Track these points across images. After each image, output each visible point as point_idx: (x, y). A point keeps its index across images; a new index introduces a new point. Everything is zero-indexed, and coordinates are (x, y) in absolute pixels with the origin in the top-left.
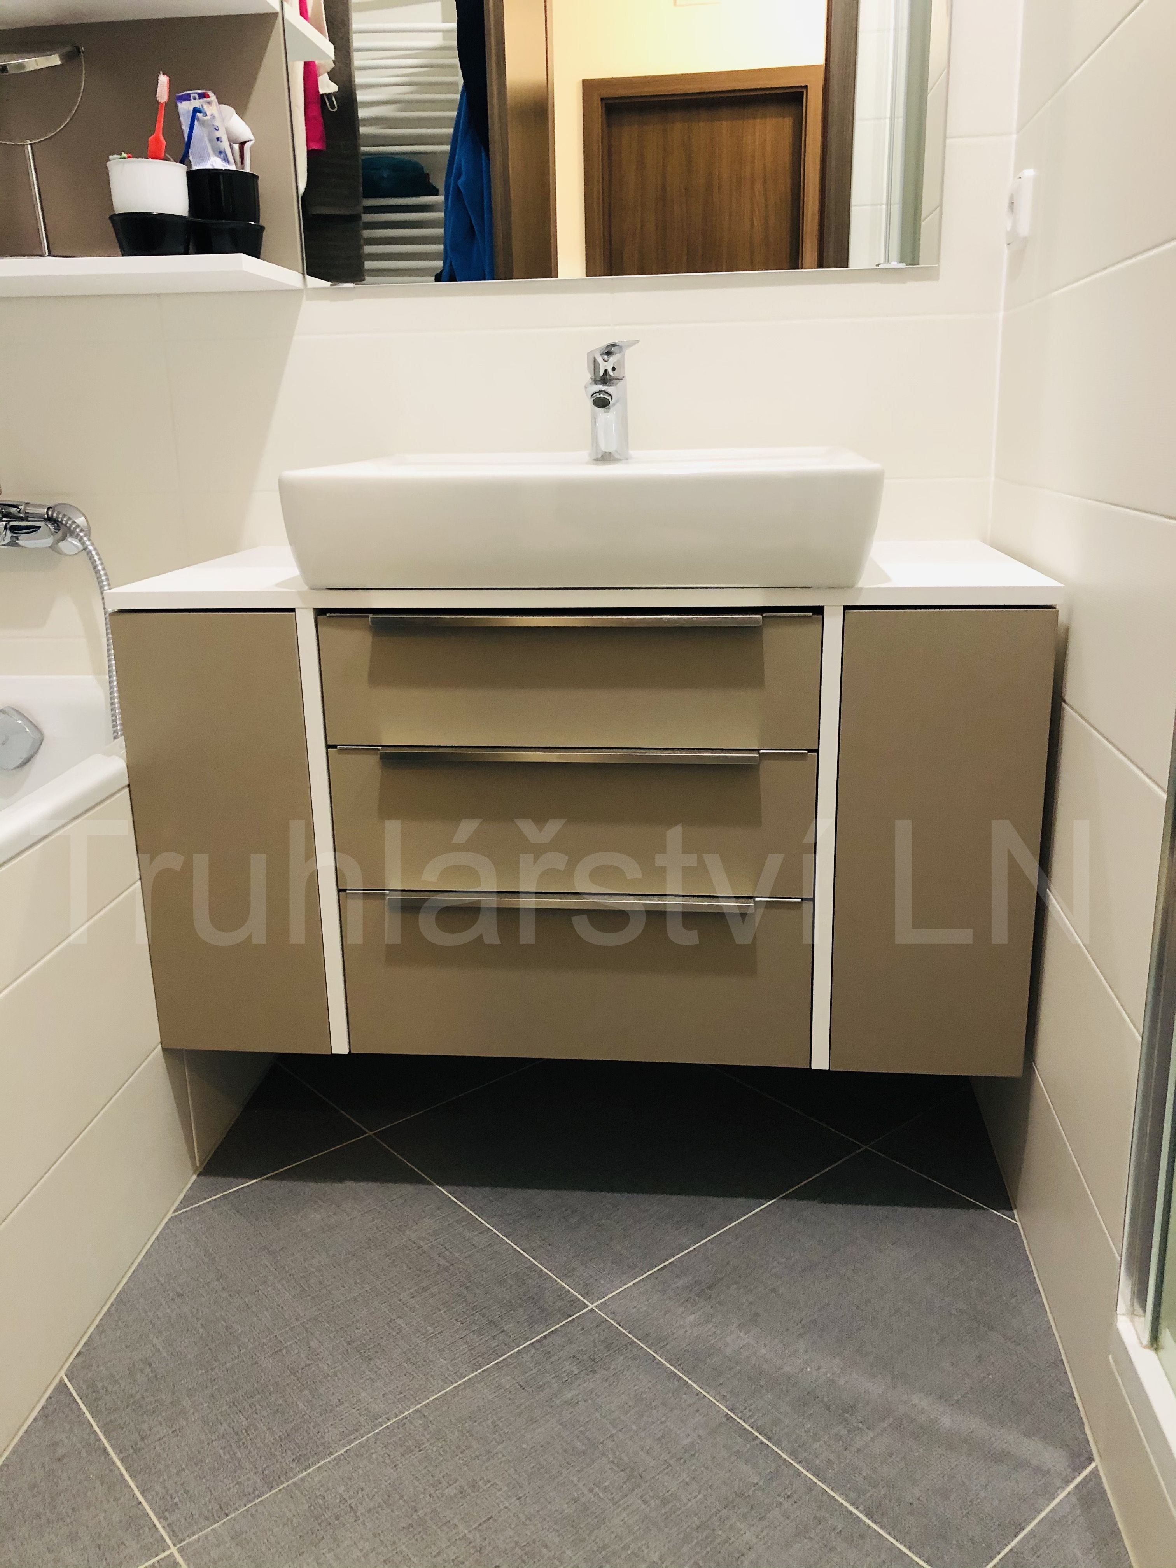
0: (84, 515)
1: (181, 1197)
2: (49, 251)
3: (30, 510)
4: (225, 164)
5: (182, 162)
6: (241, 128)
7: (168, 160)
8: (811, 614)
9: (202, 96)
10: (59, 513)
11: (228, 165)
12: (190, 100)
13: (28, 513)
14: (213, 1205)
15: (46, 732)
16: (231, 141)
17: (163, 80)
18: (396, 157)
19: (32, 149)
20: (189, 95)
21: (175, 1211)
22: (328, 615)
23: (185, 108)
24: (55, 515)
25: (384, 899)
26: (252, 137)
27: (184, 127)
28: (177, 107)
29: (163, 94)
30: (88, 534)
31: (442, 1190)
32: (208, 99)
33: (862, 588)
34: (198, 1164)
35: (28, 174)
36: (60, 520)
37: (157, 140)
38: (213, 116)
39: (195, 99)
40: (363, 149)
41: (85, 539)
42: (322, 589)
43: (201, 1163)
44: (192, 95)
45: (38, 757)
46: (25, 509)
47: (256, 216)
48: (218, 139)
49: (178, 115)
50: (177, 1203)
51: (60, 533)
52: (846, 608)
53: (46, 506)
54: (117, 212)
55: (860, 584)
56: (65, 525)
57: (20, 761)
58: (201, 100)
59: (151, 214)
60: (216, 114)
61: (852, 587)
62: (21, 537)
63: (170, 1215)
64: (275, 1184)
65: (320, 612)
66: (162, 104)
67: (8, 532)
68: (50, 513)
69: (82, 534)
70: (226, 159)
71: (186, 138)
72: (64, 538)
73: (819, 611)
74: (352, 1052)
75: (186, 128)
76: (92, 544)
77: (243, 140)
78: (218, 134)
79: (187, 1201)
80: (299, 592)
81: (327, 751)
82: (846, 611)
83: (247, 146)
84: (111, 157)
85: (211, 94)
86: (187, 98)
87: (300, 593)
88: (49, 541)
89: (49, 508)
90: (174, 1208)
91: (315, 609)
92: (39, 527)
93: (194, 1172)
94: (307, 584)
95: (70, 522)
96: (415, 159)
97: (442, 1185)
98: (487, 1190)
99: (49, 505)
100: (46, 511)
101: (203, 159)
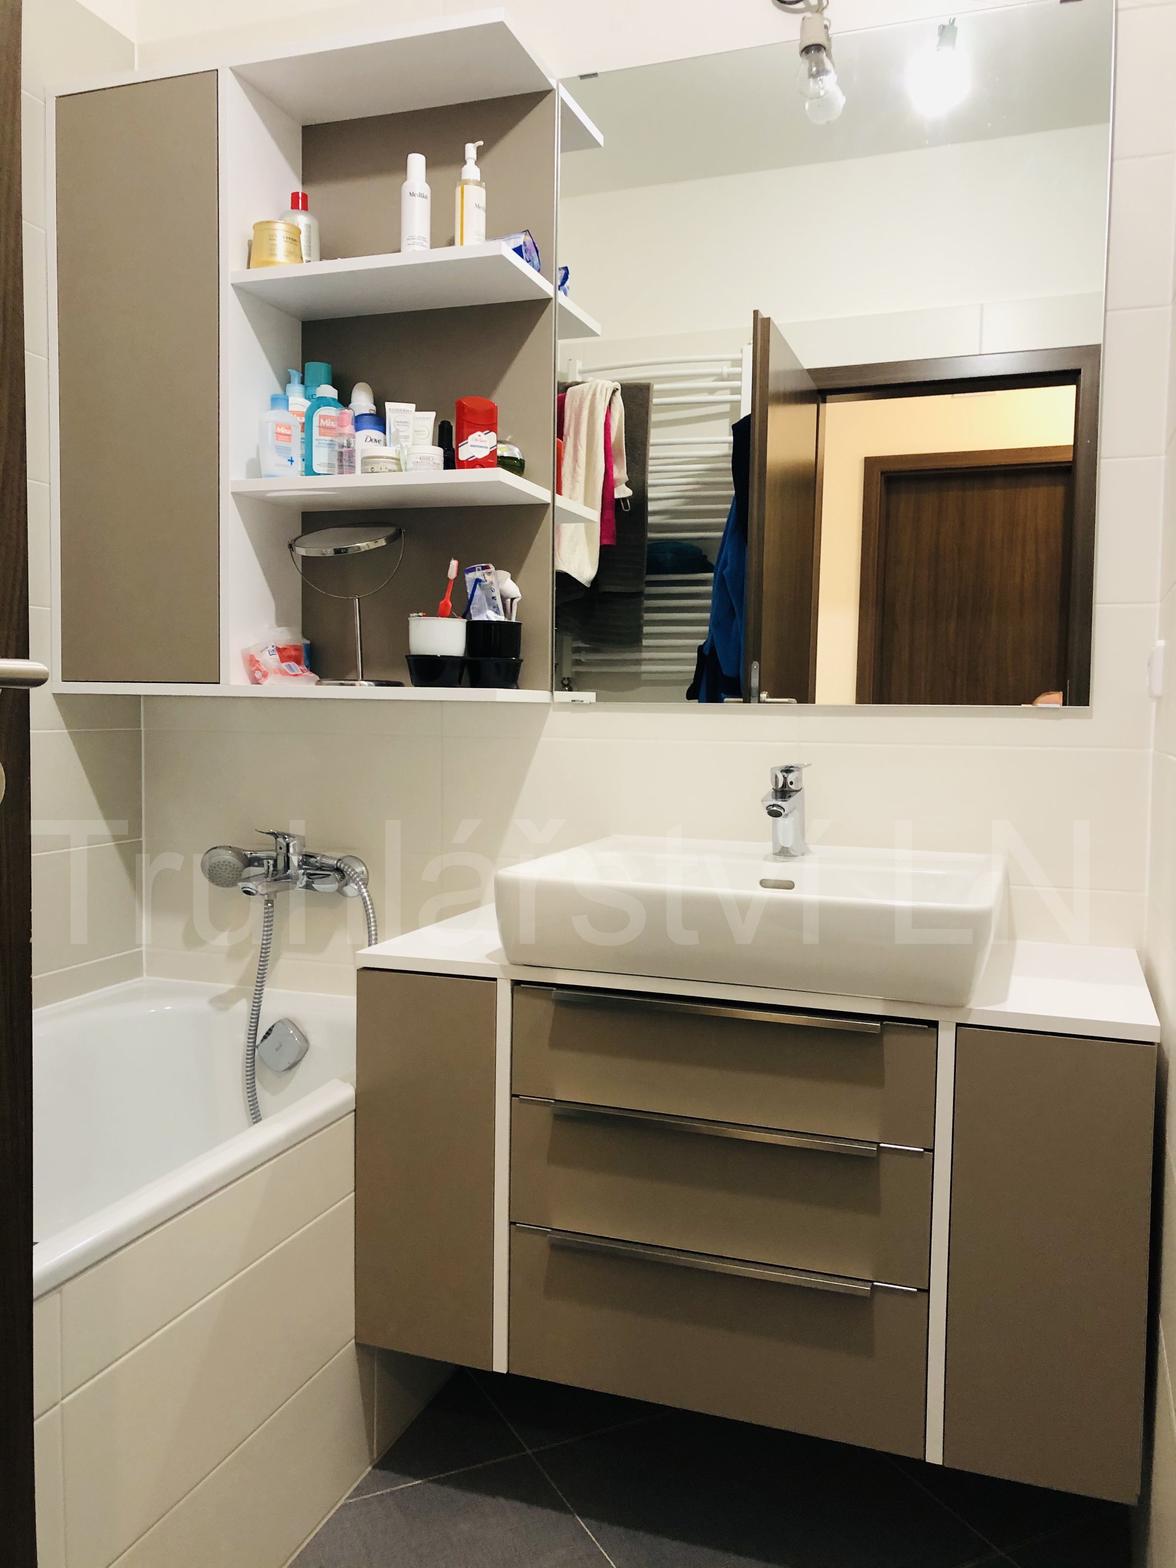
0: (365, 867)
1: (355, 1486)
2: (362, 677)
3: (324, 860)
4: (496, 615)
5: (464, 617)
6: (511, 588)
7: (454, 617)
8: (927, 1027)
9: (484, 568)
10: (346, 865)
11: (498, 616)
12: (475, 571)
13: (323, 863)
14: (380, 1499)
15: (312, 1042)
16: (503, 599)
17: (454, 564)
18: (680, 542)
19: (359, 601)
20: (475, 568)
21: (348, 1498)
22: (522, 985)
23: (470, 577)
24: (342, 866)
25: (546, 1236)
26: (521, 596)
27: (468, 591)
28: (465, 577)
29: (452, 572)
30: (366, 885)
31: (582, 1523)
32: (489, 571)
33: (971, 1009)
34: (375, 1455)
35: (354, 617)
36: (345, 870)
37: (446, 605)
38: (492, 583)
39: (479, 570)
40: (650, 535)
41: (362, 887)
42: (520, 965)
43: (378, 1455)
44: (477, 568)
45: (303, 1062)
46: (321, 859)
47: (517, 653)
48: (493, 598)
49: (465, 583)
50: (349, 1492)
51: (344, 882)
52: (958, 1025)
53: (336, 858)
54: (412, 653)
55: (970, 1006)
56: (349, 875)
57: (288, 1066)
58: (484, 571)
59: (436, 656)
60: (494, 582)
61: (963, 1006)
62: (316, 881)
63: (342, 1502)
64: (433, 1487)
65: (516, 983)
66: (451, 580)
67: (305, 876)
68: (339, 864)
69: (360, 883)
70: (497, 612)
71: (469, 596)
72: (346, 885)
73: (934, 1024)
74: (510, 1372)
75: (469, 591)
76: (367, 891)
77: (513, 597)
78: (494, 594)
79: (358, 1491)
80: (502, 965)
81: (511, 1100)
82: (958, 1028)
83: (515, 601)
84: (411, 615)
85: (491, 566)
86: (473, 570)
87: (502, 967)
88: (334, 886)
89: (340, 860)
90: (347, 1495)
91: (512, 980)
92: (330, 875)
93: (371, 1463)
94: (508, 958)
95: (353, 873)
96: (695, 544)
97: (582, 1517)
98: (621, 1530)
99: (339, 857)
100: (336, 862)
101: (480, 611)
